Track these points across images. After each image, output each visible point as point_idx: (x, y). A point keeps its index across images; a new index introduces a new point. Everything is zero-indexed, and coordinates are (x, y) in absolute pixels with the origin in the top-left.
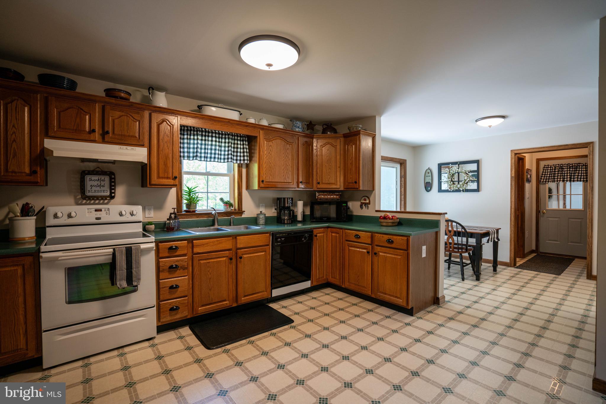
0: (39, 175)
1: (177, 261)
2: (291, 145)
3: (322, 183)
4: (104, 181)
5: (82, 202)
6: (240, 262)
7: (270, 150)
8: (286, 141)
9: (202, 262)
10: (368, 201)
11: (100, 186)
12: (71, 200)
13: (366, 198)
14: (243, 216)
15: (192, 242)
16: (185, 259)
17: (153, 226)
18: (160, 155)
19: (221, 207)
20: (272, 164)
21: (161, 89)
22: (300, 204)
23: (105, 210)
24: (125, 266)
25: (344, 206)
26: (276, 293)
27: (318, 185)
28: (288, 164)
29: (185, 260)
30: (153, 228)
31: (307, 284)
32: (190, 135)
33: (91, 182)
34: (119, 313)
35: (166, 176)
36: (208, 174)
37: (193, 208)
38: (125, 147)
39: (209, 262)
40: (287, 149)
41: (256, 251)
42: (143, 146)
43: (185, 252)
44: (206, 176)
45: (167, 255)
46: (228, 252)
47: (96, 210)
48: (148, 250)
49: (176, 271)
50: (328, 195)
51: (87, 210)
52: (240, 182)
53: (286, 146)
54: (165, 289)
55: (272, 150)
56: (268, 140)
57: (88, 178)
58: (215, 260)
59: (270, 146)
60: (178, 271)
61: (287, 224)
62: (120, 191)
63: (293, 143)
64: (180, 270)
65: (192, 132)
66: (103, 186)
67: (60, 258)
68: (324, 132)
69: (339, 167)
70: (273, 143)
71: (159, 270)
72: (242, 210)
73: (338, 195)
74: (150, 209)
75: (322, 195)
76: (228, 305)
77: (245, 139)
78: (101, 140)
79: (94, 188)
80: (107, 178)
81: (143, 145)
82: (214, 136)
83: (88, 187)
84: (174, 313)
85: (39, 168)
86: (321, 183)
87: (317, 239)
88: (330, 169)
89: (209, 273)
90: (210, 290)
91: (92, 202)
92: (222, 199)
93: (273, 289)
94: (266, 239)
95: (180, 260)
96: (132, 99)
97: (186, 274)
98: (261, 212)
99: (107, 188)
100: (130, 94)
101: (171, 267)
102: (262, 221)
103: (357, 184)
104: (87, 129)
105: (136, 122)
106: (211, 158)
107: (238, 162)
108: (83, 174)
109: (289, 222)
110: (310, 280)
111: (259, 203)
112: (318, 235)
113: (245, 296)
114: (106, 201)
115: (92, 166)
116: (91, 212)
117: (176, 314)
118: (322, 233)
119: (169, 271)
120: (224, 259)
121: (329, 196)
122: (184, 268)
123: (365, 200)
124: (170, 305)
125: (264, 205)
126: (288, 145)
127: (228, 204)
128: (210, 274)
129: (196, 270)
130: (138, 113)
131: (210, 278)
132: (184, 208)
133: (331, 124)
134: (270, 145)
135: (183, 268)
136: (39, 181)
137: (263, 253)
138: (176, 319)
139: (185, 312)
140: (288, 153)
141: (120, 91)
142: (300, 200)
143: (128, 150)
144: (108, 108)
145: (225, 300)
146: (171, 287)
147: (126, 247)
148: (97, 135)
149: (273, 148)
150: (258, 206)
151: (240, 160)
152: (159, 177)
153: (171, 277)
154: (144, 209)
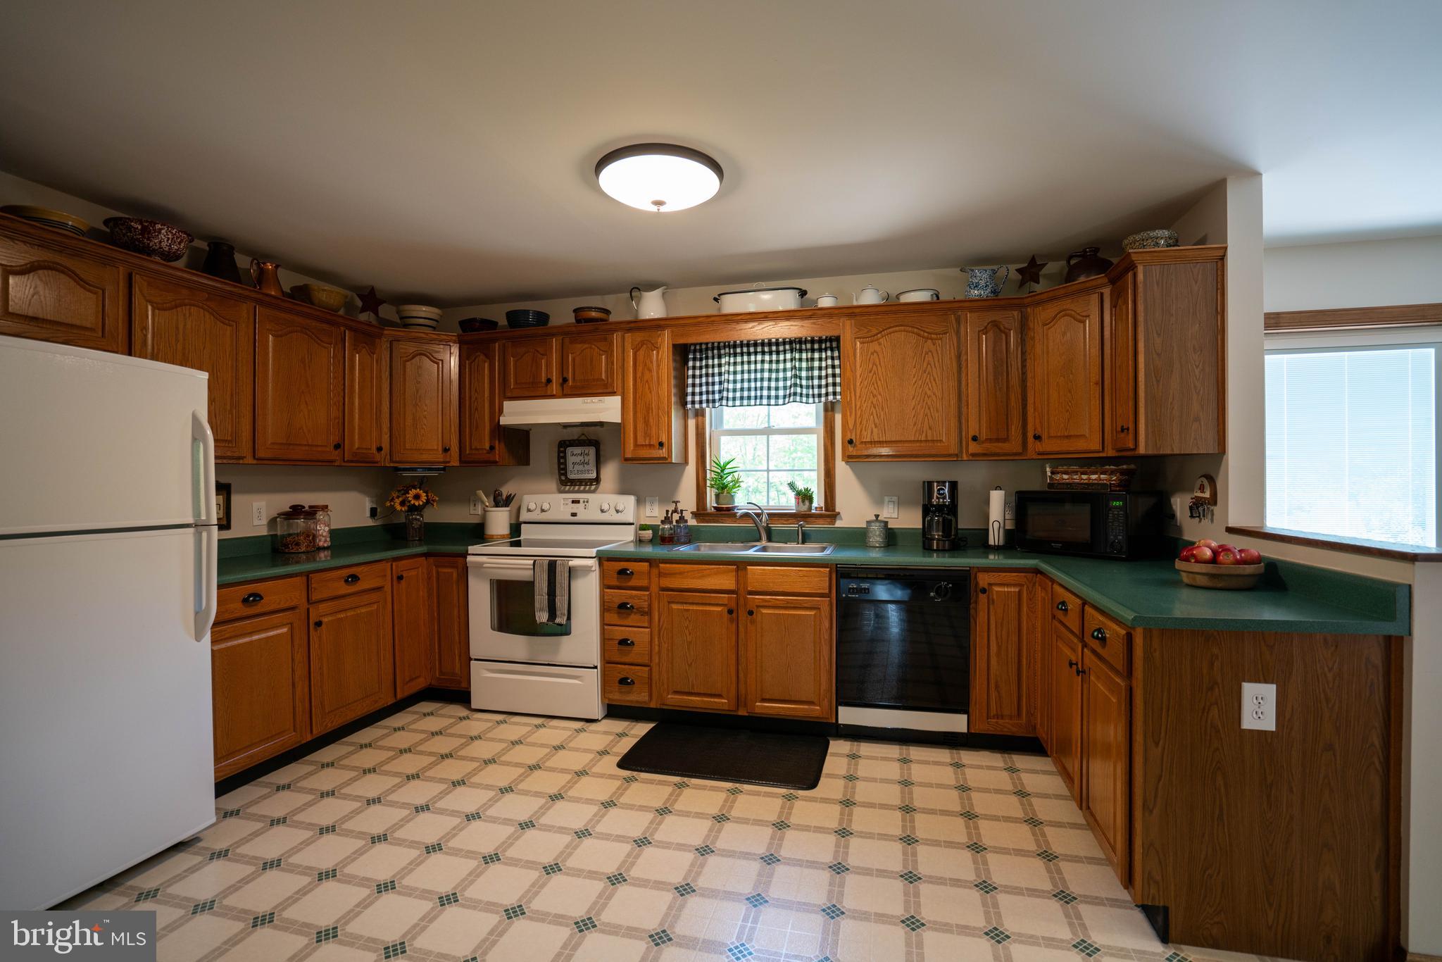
0: (497, 452)
1: (632, 597)
2: (941, 339)
3: (1050, 437)
4: (588, 455)
5: (564, 489)
6: (753, 622)
7: (874, 364)
8: (924, 331)
9: (675, 606)
10: (1207, 495)
11: (584, 463)
12: (553, 485)
13: (1206, 482)
14: (839, 524)
15: (658, 566)
16: (644, 595)
17: (650, 532)
18: (639, 406)
19: (788, 502)
20: (879, 397)
21: (652, 286)
22: (997, 499)
23: (584, 502)
24: (545, 590)
25: (1116, 507)
26: (849, 716)
27: (1038, 443)
28: (929, 393)
29: (643, 598)
30: (646, 536)
31: (957, 723)
32: (713, 358)
33: (575, 456)
34: (547, 663)
35: (647, 443)
36: (768, 432)
37: (724, 502)
38: (589, 399)
39: (688, 610)
40: (927, 353)
41: (792, 603)
42: (613, 393)
43: (644, 583)
44: (765, 437)
45: (615, 583)
46: (726, 595)
47: (573, 502)
48: (587, 570)
49: (630, 615)
50: (1082, 473)
51: (562, 500)
52: (829, 444)
53: (923, 347)
54: (611, 642)
55: (878, 363)
56: (868, 339)
57: (569, 450)
58: (701, 608)
59: (872, 354)
60: (633, 616)
61: (937, 550)
62: (610, 472)
63: (945, 333)
64: (636, 613)
65: (716, 352)
66: (588, 464)
67: (485, 565)
68: (1070, 276)
69: (1097, 384)
70: (880, 344)
71: (605, 608)
72: (834, 510)
73: (1112, 473)
74: (652, 503)
75: (1066, 473)
76: (726, 707)
77: (831, 345)
78: (560, 393)
79: (577, 467)
80: (592, 451)
81: (615, 392)
82: (759, 352)
83: (570, 467)
84: (625, 688)
85: (497, 442)
86: (1044, 436)
87: (990, 601)
88: (1070, 392)
89: (687, 632)
90: (690, 665)
91: (577, 488)
92: (792, 486)
93: (841, 705)
94: (819, 581)
95: (636, 596)
96: (612, 318)
97: (646, 625)
98: (877, 516)
99: (592, 466)
100: (607, 312)
101: (623, 606)
102: (876, 537)
103: (1131, 436)
104: (544, 380)
105: (602, 355)
106: (769, 397)
107: (823, 399)
108: (564, 445)
109: (944, 546)
110: (965, 711)
111: (879, 494)
112: (997, 589)
113: (764, 700)
114: (593, 487)
115: (574, 434)
116: (567, 504)
117: (629, 692)
118: (1015, 585)
119: (619, 613)
120: (719, 609)
121: (1084, 477)
122: (643, 613)
123: (1202, 489)
124: (619, 673)
125: (895, 499)
126: (930, 341)
127: (805, 496)
128: (690, 634)
129: (664, 622)
130: (605, 339)
131: (690, 642)
132: (711, 502)
133: (1097, 250)
134: (871, 350)
135: (641, 612)
136: (497, 460)
137: (812, 613)
138: (632, 701)
139: (643, 694)
140: (929, 364)
141: (590, 309)
142: (998, 488)
143: (594, 403)
144: (567, 340)
145: (720, 696)
146: (623, 642)
147: (550, 561)
148: (555, 387)
149: (881, 356)
150: (879, 501)
151: (827, 394)
152: (636, 445)
153: (622, 623)
154: (640, 502)
